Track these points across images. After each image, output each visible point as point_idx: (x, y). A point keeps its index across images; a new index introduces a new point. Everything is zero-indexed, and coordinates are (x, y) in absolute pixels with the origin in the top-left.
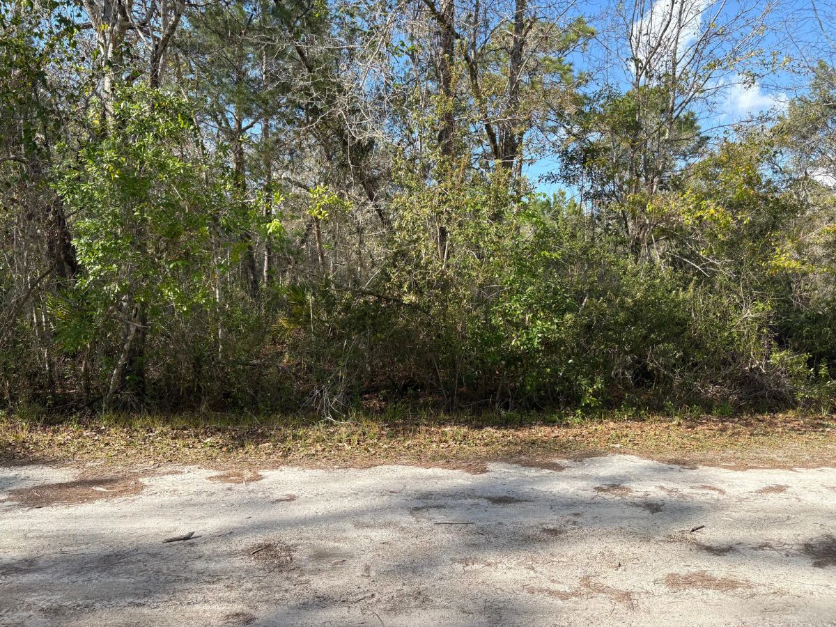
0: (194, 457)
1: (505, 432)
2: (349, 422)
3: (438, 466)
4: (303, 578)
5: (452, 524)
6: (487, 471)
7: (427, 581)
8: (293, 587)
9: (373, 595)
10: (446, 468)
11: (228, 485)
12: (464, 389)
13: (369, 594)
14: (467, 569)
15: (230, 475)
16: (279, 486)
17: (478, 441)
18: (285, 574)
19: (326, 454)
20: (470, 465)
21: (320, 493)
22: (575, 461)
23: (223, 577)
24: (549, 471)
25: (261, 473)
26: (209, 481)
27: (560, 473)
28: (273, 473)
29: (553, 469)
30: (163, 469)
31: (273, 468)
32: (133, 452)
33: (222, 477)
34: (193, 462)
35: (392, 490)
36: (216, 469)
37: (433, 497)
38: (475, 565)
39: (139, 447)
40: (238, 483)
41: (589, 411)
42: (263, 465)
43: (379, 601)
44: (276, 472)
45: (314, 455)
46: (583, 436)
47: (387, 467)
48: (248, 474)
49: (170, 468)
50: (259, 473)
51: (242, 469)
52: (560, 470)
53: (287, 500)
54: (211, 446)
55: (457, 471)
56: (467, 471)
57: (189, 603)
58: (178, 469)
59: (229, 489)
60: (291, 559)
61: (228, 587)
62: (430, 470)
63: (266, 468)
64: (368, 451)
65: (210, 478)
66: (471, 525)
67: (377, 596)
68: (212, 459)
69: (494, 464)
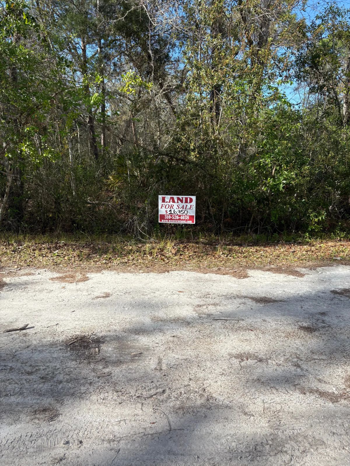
0: (45, 263)
1: (258, 248)
2: (152, 240)
3: (212, 272)
4: (106, 370)
5: (227, 320)
6: (248, 277)
7: (210, 376)
8: (97, 380)
9: (164, 391)
10: (218, 273)
11: (63, 284)
12: (228, 220)
13: (160, 390)
14: (243, 364)
15: (66, 277)
16: (99, 286)
17: (239, 254)
18: (92, 366)
19: (135, 262)
20: (236, 272)
21: (128, 292)
22: (311, 269)
23: (41, 367)
24: (294, 277)
25: (88, 275)
26: (51, 281)
27: (301, 279)
28: (97, 275)
29: (296, 275)
30: (22, 272)
31: (97, 271)
32: (6, 259)
33: (60, 278)
34: (44, 267)
35: (180, 290)
36: (58, 272)
37: (211, 296)
38: (249, 360)
39: (10, 256)
40: (71, 283)
41: (313, 234)
42: (90, 270)
43: (169, 397)
44: (99, 275)
45: (126, 263)
46: (313, 252)
47: (177, 272)
48: (79, 276)
49: (27, 271)
50: (87, 276)
51: (76, 272)
52: (301, 277)
53: (103, 297)
54: (58, 256)
55: (226, 276)
56: (234, 276)
57: (7, 395)
58: (33, 272)
59: (64, 288)
60: (99, 351)
61: (42, 378)
62: (207, 275)
63: (92, 272)
64: (164, 261)
65: (52, 279)
66: (242, 322)
67: (168, 391)
68: (56, 264)
69: (253, 271)
